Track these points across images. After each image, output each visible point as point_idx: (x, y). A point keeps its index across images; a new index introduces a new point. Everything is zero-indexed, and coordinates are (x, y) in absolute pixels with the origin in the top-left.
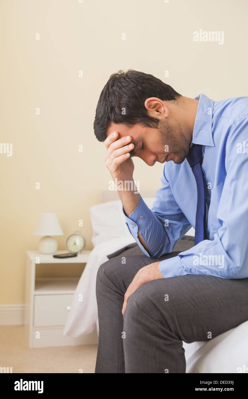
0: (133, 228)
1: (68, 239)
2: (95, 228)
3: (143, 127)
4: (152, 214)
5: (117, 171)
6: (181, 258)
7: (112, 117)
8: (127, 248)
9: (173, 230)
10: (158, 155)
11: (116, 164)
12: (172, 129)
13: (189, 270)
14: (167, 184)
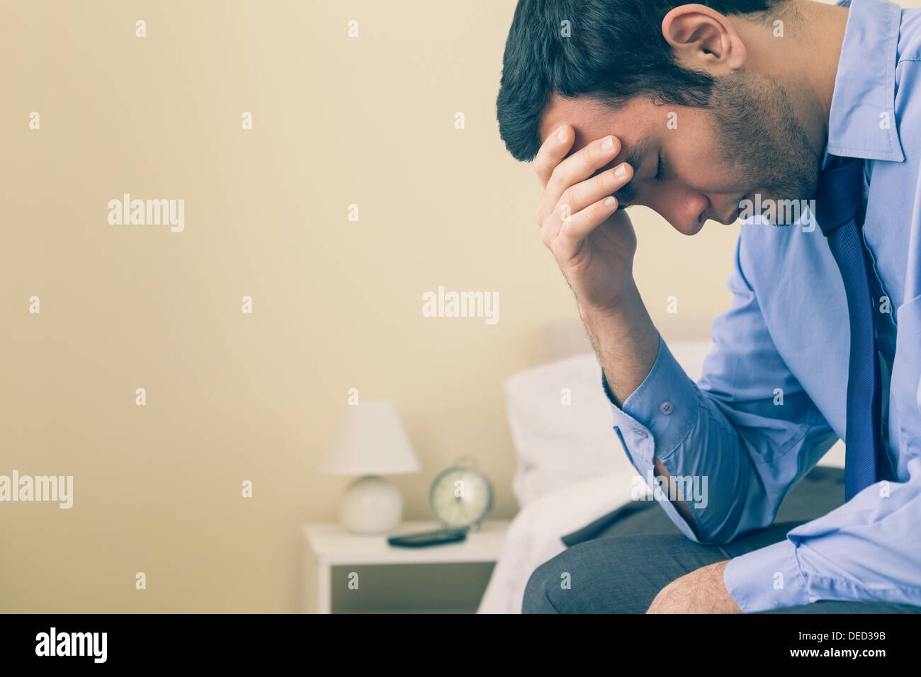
0: (638, 442)
1: (437, 482)
2: (525, 446)
3: (660, 106)
4: (700, 397)
5: (579, 256)
6: (798, 546)
7: (557, 77)
8: (626, 512)
9: (774, 449)
10: (712, 197)
11: (572, 236)
12: (756, 109)
13: (826, 584)
14: (748, 297)
